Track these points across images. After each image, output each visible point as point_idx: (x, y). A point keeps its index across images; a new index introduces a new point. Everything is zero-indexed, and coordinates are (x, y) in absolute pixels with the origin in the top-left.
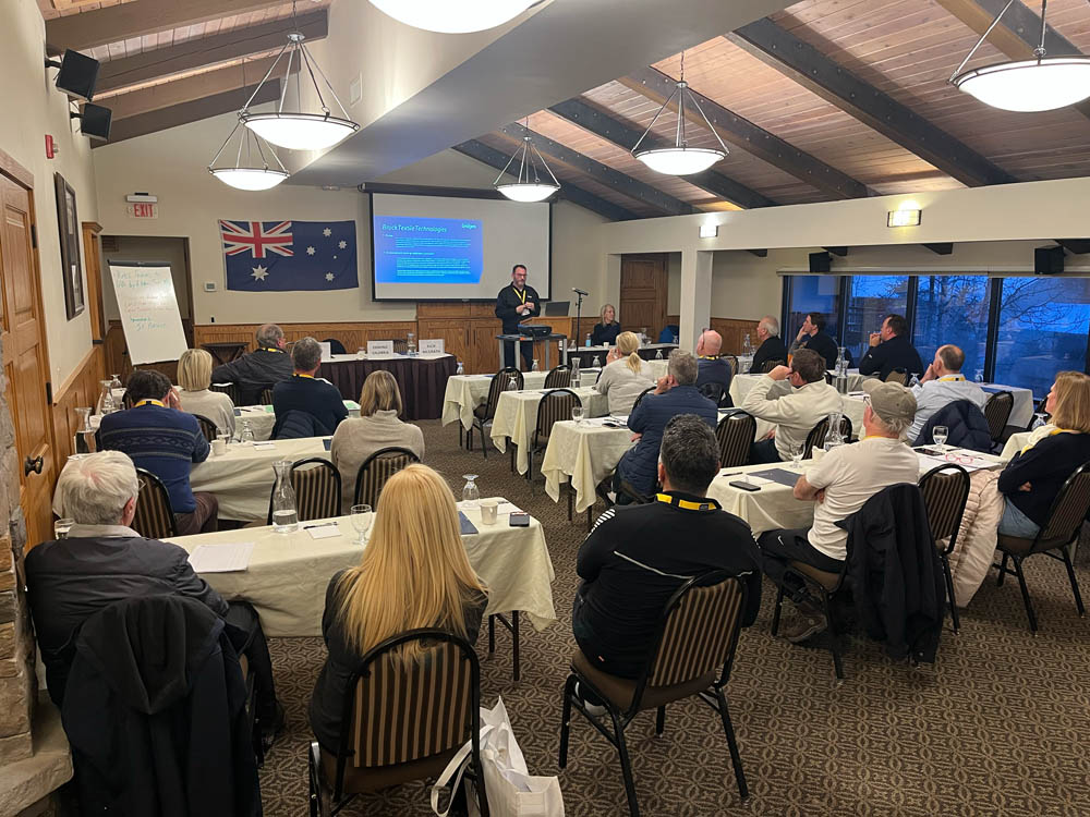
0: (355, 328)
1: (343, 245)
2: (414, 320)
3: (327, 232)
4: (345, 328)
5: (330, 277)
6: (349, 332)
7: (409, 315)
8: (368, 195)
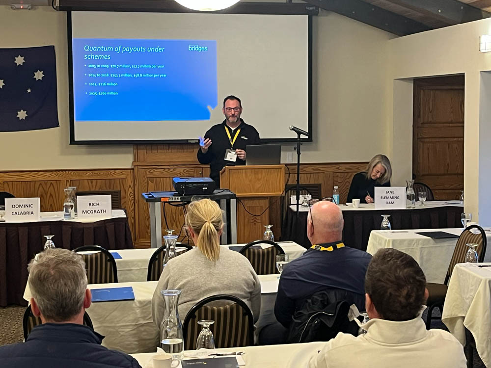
0: (54, 177)
1: (39, 75)
2: (130, 167)
3: (20, 61)
4: (39, 177)
5: (22, 115)
6: (46, 182)
7: (124, 161)
8: (65, 14)
